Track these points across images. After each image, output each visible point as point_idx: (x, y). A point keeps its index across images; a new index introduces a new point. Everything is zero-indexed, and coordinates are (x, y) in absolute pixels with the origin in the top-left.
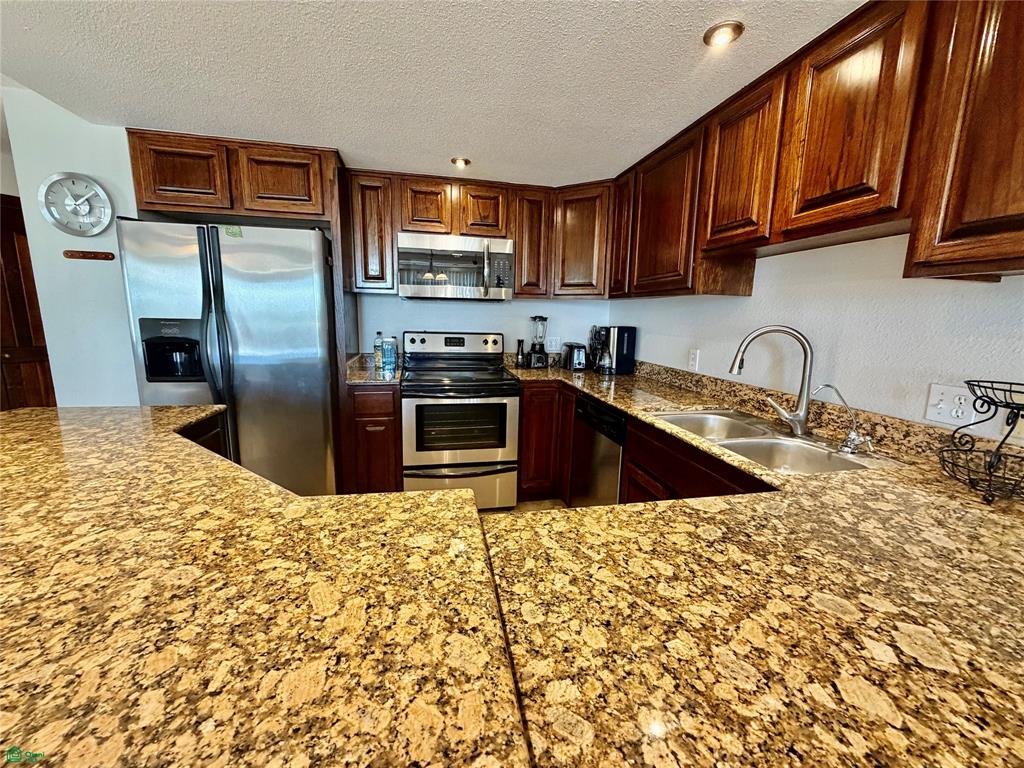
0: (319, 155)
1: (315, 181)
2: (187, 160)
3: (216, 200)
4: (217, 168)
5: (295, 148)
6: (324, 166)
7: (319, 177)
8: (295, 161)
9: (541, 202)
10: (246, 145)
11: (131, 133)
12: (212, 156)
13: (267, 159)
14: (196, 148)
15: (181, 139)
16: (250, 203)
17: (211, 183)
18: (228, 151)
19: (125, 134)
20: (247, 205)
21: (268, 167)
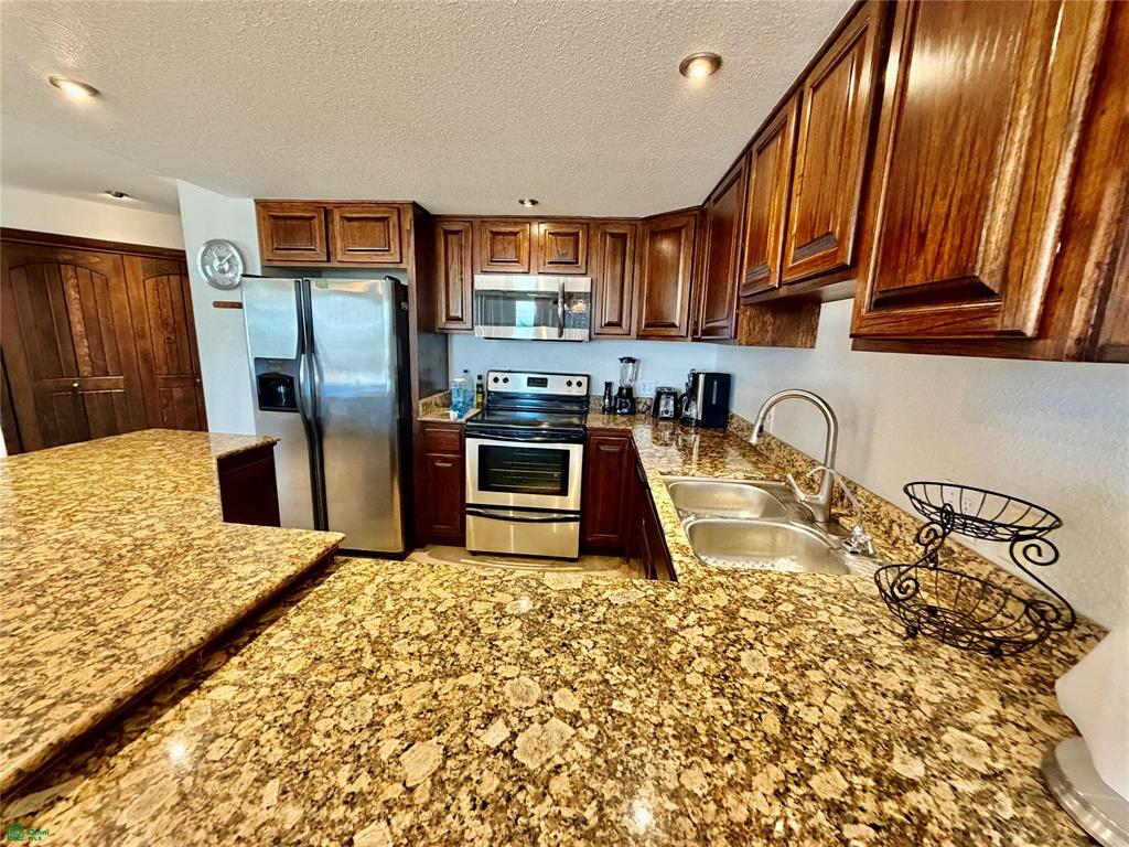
0: (398, 208)
1: (394, 233)
2: (294, 222)
3: (317, 255)
4: (317, 227)
5: (378, 204)
6: (402, 218)
7: (397, 228)
8: (377, 216)
9: (625, 235)
10: (340, 205)
11: (257, 202)
12: (313, 218)
13: (355, 215)
14: (303, 211)
15: (291, 204)
16: (340, 256)
17: (312, 239)
18: (326, 210)
19: (253, 203)
20: (339, 258)
21: (356, 224)
